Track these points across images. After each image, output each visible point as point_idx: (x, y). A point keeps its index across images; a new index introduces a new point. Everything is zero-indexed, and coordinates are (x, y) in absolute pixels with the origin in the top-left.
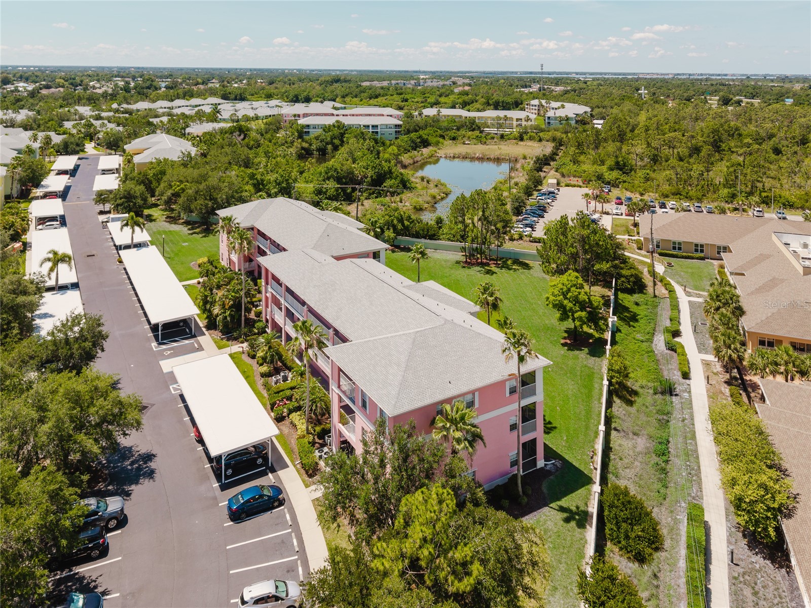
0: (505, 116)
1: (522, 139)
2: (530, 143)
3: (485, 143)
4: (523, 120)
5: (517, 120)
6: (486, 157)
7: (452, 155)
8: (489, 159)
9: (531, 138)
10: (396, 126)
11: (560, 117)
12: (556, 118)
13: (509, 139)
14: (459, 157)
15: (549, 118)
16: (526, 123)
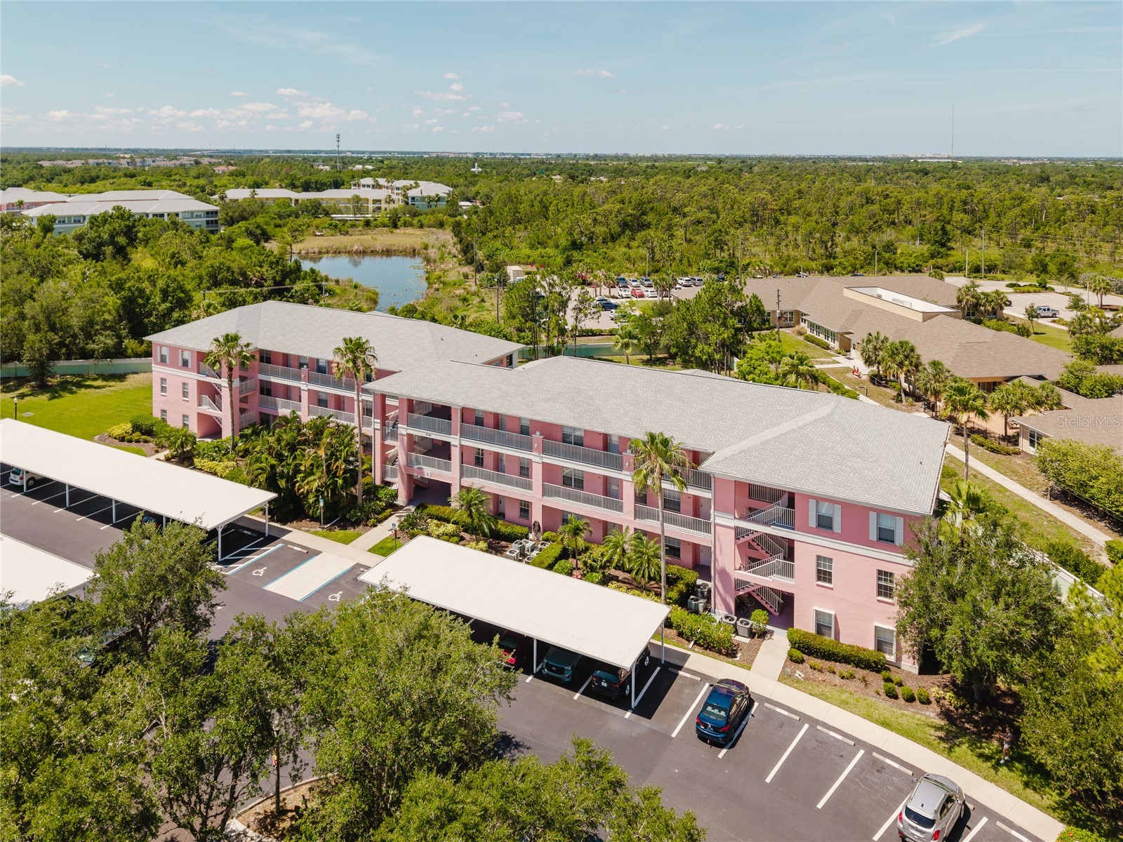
0: (357, 196)
1: (395, 226)
2: (409, 230)
3: (347, 233)
4: (383, 202)
5: (375, 201)
6: (369, 250)
7: (317, 250)
8: (374, 253)
9: (406, 225)
10: (208, 213)
11: (429, 197)
12: (423, 199)
13: (376, 226)
14: (328, 252)
15: (413, 198)
16: (386, 205)
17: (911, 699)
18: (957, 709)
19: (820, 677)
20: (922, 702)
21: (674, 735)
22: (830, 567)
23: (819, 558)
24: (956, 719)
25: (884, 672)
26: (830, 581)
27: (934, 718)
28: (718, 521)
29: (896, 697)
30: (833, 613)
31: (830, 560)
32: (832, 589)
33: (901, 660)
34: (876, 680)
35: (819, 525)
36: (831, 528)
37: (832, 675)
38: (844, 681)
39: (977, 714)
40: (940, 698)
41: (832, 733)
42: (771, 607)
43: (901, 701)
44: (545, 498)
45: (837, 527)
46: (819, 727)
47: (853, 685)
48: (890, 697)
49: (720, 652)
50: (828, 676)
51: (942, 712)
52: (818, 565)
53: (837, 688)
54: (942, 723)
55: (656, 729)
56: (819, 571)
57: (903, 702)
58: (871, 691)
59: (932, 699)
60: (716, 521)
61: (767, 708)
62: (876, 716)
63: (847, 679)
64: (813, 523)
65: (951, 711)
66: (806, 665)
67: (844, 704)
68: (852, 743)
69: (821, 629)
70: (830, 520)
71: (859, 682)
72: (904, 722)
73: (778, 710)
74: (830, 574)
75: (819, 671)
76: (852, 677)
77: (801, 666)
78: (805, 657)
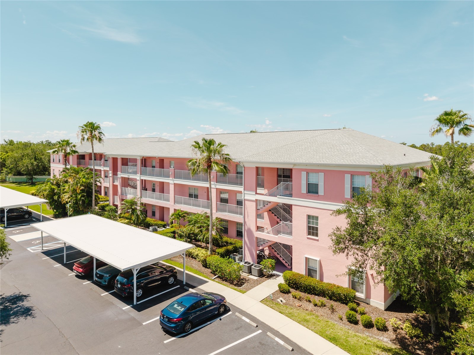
17: (369, 325)
18: (412, 338)
19: (297, 303)
20: (378, 329)
21: (144, 324)
22: (317, 223)
23: (309, 217)
24: (409, 345)
25: (350, 304)
26: (317, 235)
27: (387, 342)
28: (247, 197)
29: (356, 323)
30: (318, 259)
31: (317, 218)
32: (318, 240)
33: (370, 298)
34: (343, 310)
35: (309, 191)
36: (317, 193)
37: (308, 303)
38: (316, 308)
39: (432, 344)
40: (398, 328)
41: (277, 339)
42: (286, 262)
43: (360, 326)
44: (177, 205)
45: (321, 192)
46: (269, 333)
47: (321, 311)
48: (350, 322)
49: (232, 283)
50: (305, 304)
51: (397, 338)
52: (309, 222)
53: (307, 312)
54: (393, 347)
55: (136, 318)
56: (309, 228)
57: (362, 327)
58: (336, 316)
59: (390, 328)
60: (246, 198)
61: (236, 316)
62: (328, 333)
63: (319, 306)
64: (304, 190)
65: (406, 338)
66: (290, 295)
67: (304, 322)
68: (290, 348)
69: (310, 272)
70: (317, 185)
71: (328, 309)
72: (353, 341)
73: (244, 318)
74: (317, 228)
75: (299, 299)
76: (323, 305)
77: (286, 295)
78: (291, 290)
